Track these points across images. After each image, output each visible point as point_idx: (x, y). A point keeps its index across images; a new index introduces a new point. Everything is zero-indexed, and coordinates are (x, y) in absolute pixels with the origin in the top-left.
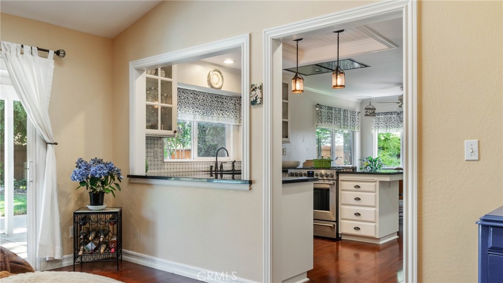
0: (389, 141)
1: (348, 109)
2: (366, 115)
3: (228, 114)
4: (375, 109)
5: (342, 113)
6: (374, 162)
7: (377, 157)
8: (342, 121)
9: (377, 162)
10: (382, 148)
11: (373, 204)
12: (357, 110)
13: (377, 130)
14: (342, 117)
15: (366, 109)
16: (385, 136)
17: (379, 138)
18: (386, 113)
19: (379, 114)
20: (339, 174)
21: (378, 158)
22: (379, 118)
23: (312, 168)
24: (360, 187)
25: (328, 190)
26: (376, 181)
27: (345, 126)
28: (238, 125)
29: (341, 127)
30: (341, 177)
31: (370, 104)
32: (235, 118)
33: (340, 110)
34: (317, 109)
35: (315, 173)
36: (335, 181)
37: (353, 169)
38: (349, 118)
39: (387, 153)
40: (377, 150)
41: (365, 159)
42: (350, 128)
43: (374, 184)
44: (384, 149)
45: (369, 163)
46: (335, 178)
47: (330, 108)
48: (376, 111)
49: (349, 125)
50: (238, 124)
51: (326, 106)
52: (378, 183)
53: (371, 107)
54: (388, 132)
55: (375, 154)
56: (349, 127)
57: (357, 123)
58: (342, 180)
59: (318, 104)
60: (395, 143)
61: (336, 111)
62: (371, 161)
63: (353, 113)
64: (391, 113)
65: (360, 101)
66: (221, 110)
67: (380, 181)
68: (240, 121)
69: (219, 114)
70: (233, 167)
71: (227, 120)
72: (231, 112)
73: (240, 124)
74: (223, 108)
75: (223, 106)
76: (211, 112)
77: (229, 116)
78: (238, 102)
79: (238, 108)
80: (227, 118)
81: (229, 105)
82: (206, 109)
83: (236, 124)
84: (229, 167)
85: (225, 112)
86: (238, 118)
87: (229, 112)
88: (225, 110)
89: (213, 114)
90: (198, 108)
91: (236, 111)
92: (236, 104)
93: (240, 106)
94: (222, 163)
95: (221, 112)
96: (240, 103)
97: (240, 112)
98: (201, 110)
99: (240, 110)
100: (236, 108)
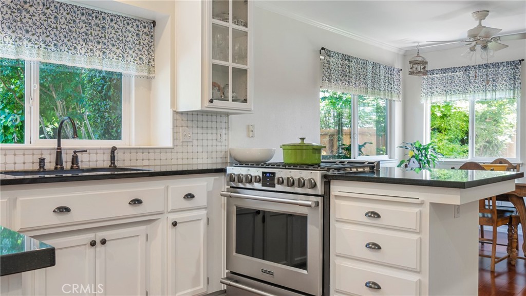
0: (449, 118)
1: (380, 63)
2: (411, 73)
3: (118, 51)
4: (426, 63)
5: (370, 68)
6: (424, 151)
7: (429, 142)
8: (369, 82)
9: (429, 150)
10: (436, 130)
11: (413, 265)
12: (398, 66)
13: (429, 99)
14: (370, 75)
15: (411, 62)
16: (443, 110)
17: (433, 114)
18: (446, 70)
19: (432, 72)
20: (332, 182)
21: (431, 144)
22: (433, 79)
23: (273, 166)
24: (379, 216)
25: (304, 218)
26: (422, 204)
27: (375, 89)
28: (147, 77)
29: (367, 92)
30: (337, 188)
31: (418, 54)
32: (139, 62)
33: (365, 62)
34: (322, 57)
35: (277, 176)
36: (320, 199)
37: (372, 168)
38: (382, 77)
39: (446, 137)
40: (429, 131)
41: (409, 146)
42: (385, 95)
43: (416, 210)
44: (440, 132)
45: (416, 152)
46: (320, 190)
47: (347, 58)
48: (429, 67)
49: (382, 89)
50: (146, 74)
51: (339, 54)
52: (426, 210)
53: (419, 59)
54: (448, 100)
55: (426, 140)
56: (382, 93)
57: (396, 87)
58: (337, 197)
59: (323, 49)
60: (458, 122)
61: (358, 63)
62: (418, 149)
63: (390, 69)
64: (454, 70)
65: (402, 53)
66: (99, 43)
67: (432, 204)
68: (152, 69)
69: (91, 50)
70: (111, 161)
71: (114, 64)
72: (128, 49)
73: (151, 75)
74: (103, 39)
75: (103, 35)
76: (69, 44)
77: (120, 57)
78: (146, 30)
79: (145, 42)
80: (114, 60)
81: (120, 33)
82: (53, 36)
83: (141, 74)
84: (104, 161)
85: (110, 47)
86: (144, 63)
87: (121, 48)
88: (109, 43)
89: (75, 48)
90: (31, 33)
91: (141, 47)
92: (141, 33)
93: (150, 40)
94: (75, 152)
95: (99, 47)
96: (152, 34)
97: (150, 50)
98: (38, 36)
99: (150, 48)
100: (141, 41)
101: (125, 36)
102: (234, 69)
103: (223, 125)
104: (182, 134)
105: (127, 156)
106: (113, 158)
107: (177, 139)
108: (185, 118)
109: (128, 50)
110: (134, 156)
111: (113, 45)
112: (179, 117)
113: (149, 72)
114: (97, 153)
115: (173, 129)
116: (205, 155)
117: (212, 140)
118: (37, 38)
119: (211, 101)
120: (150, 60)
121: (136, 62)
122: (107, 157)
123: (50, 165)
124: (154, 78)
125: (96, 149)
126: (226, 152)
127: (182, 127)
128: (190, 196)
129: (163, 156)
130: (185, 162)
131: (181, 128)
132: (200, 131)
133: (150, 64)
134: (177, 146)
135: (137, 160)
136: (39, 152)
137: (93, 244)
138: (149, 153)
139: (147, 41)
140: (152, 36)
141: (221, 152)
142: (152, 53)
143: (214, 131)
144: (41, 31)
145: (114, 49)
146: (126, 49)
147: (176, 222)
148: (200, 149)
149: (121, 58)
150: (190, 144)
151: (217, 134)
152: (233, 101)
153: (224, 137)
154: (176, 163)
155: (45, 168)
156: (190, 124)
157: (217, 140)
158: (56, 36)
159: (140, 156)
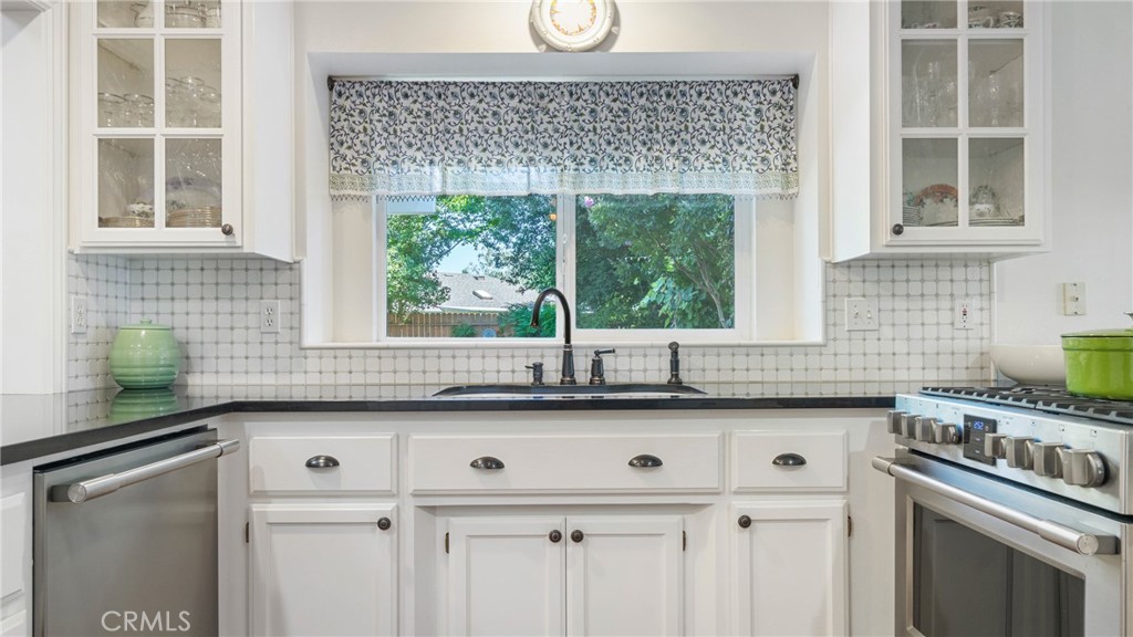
3: (714, 153)
28: (782, 197)
32: (760, 166)
35: (997, 433)
50: (778, 190)
66: (673, 142)
68: (792, 178)
69: (657, 158)
70: (672, 371)
71: (705, 179)
72: (735, 144)
73: (791, 191)
74: (683, 135)
75: (682, 127)
76: (617, 155)
77: (718, 163)
78: (776, 99)
79: (774, 125)
80: (706, 171)
81: (718, 116)
82: (587, 145)
83: (765, 191)
84: (660, 370)
85: (698, 147)
86: (773, 166)
87: (720, 145)
88: (694, 141)
89: (627, 160)
90: (551, 147)
91: (765, 136)
92: (764, 108)
93: (788, 116)
94: (597, 353)
95: (674, 150)
96: (791, 103)
97: (789, 139)
98: (562, 151)
99: (788, 134)
100: (766, 124)
101: (729, 120)
102: (972, 141)
103: (974, 288)
104: (849, 313)
105: (711, 361)
106: (675, 365)
107: (835, 325)
108: (856, 276)
109: (735, 147)
110: (726, 361)
111: (703, 142)
112: (840, 275)
113: (787, 184)
114: (645, 356)
115: (825, 301)
116: (916, 361)
117: (938, 324)
118: (560, 154)
119: (898, 230)
120: (788, 160)
121: (754, 168)
122: (666, 363)
123: (553, 375)
124: (796, 195)
125: (644, 347)
126: (982, 354)
127: (849, 296)
128: (792, 461)
129: (799, 361)
130: (858, 375)
131: (846, 299)
132: (901, 304)
133: (789, 168)
134: (835, 339)
135: (734, 370)
136: (539, 352)
137: (555, 537)
138: (762, 355)
139: (778, 121)
140: (792, 108)
141: (967, 354)
142: (792, 144)
143: (945, 304)
144: (567, 140)
145: (704, 149)
146: (731, 146)
147: (748, 518)
148: (901, 347)
149: (721, 165)
150: (872, 336)
151: (952, 310)
152: (972, 223)
153: (975, 317)
154: (833, 379)
155: (544, 380)
156: (871, 289)
157: (952, 324)
158: (594, 144)
159: (740, 362)
